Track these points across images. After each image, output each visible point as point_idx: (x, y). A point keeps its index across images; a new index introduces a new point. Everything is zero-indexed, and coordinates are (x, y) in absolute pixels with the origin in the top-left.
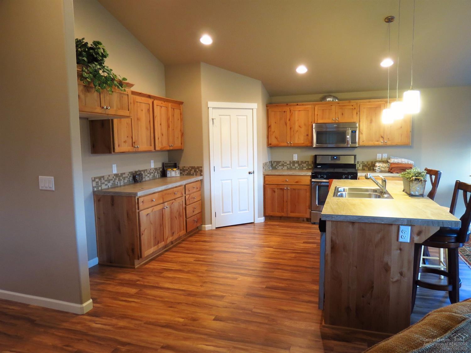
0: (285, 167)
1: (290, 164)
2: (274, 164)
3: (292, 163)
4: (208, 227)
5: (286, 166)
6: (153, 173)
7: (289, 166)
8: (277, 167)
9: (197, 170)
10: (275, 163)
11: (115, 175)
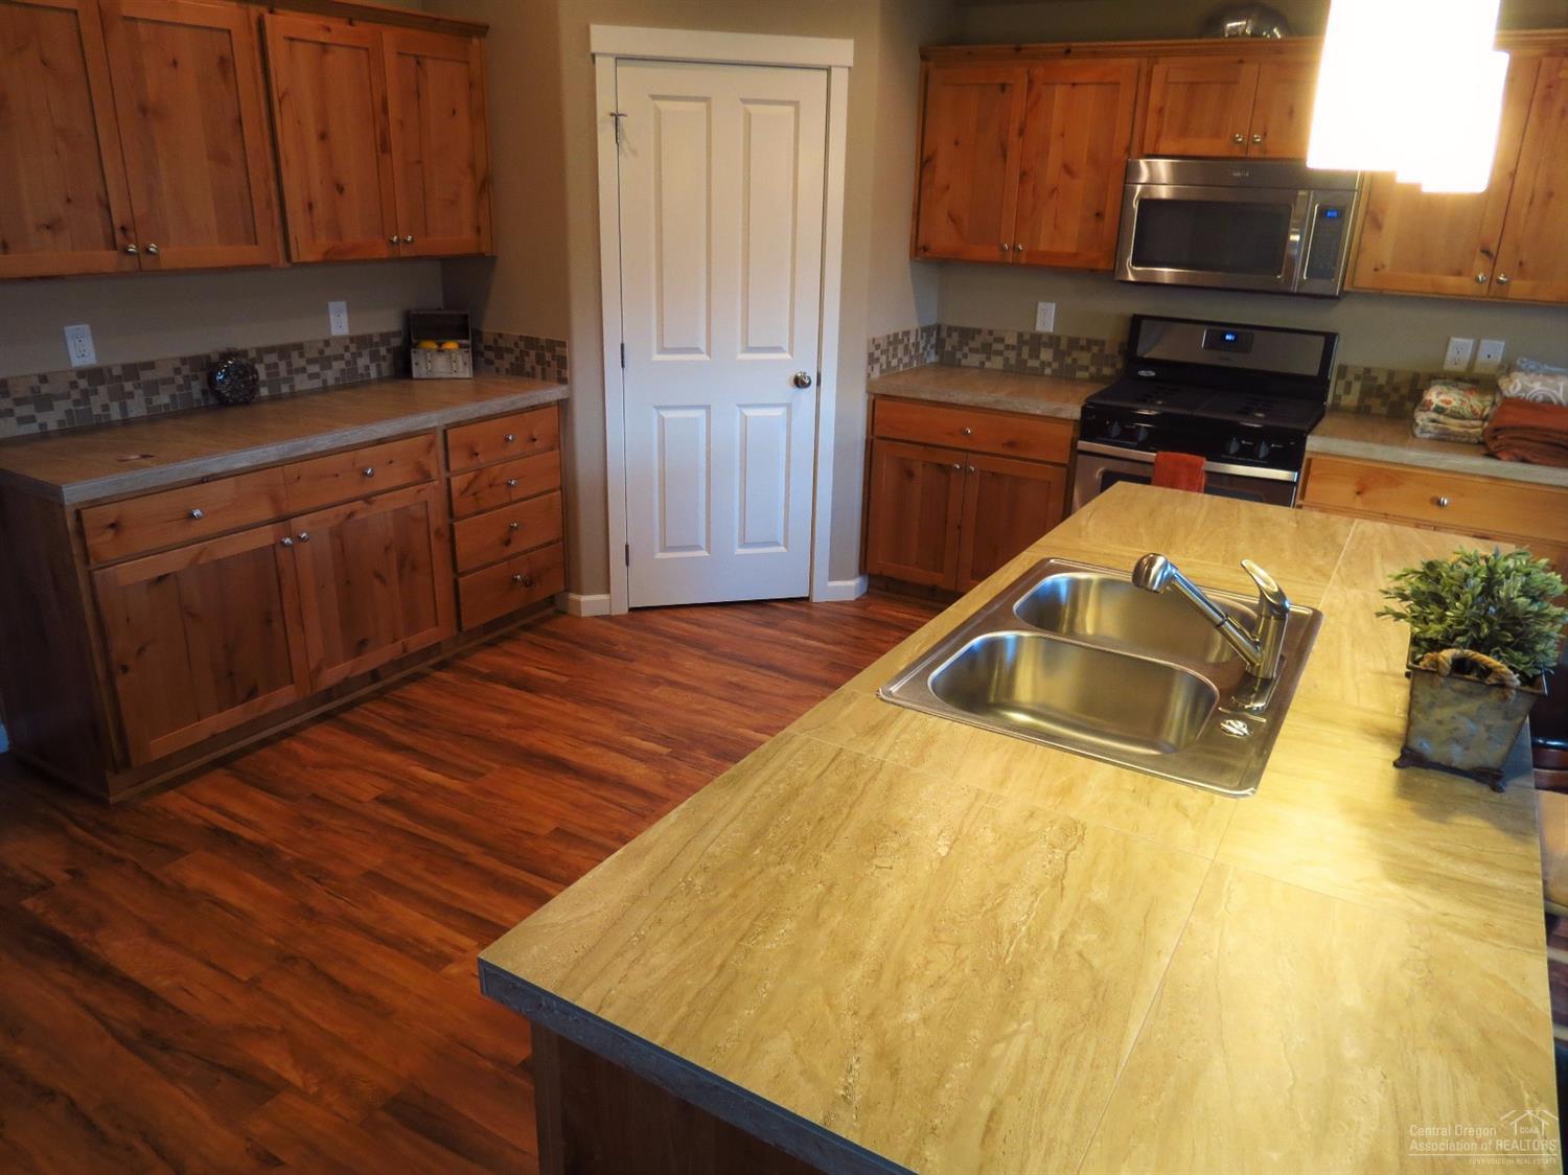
0: (994, 358)
1: (1018, 348)
2: (948, 340)
3: (1026, 343)
4: (590, 603)
5: (999, 353)
6: (341, 357)
7: (1012, 355)
8: (959, 355)
9: (548, 356)
10: (955, 335)
11: (82, 373)
